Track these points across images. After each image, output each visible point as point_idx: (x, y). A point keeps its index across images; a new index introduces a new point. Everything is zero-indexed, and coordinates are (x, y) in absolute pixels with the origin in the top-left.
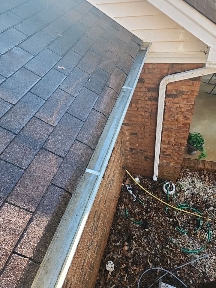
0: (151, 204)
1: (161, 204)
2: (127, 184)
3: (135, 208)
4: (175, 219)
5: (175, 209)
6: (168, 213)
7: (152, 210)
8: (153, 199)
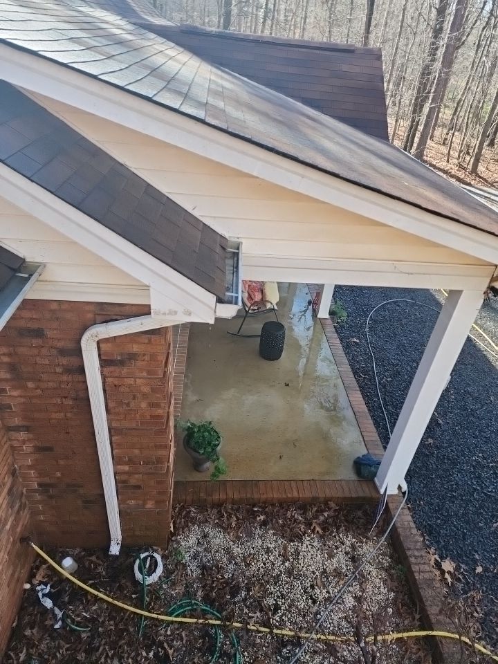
0: (103, 622)
1: (129, 615)
2: (41, 583)
3: (59, 648)
4: (160, 649)
5: (163, 620)
6: (144, 635)
7: (103, 642)
8: (107, 609)
